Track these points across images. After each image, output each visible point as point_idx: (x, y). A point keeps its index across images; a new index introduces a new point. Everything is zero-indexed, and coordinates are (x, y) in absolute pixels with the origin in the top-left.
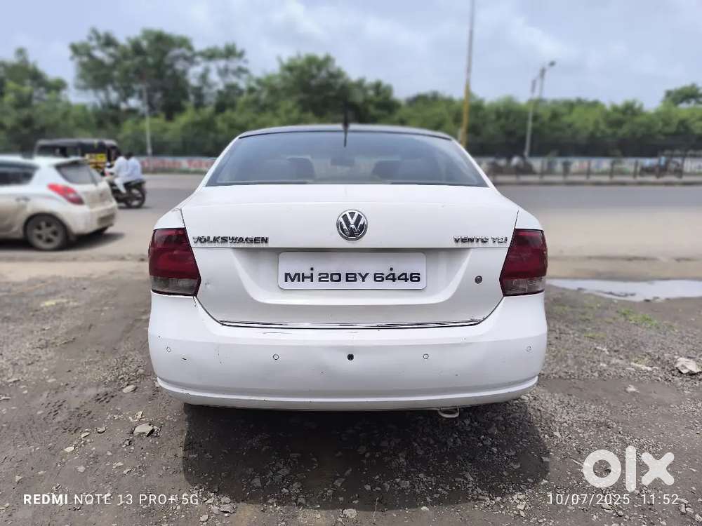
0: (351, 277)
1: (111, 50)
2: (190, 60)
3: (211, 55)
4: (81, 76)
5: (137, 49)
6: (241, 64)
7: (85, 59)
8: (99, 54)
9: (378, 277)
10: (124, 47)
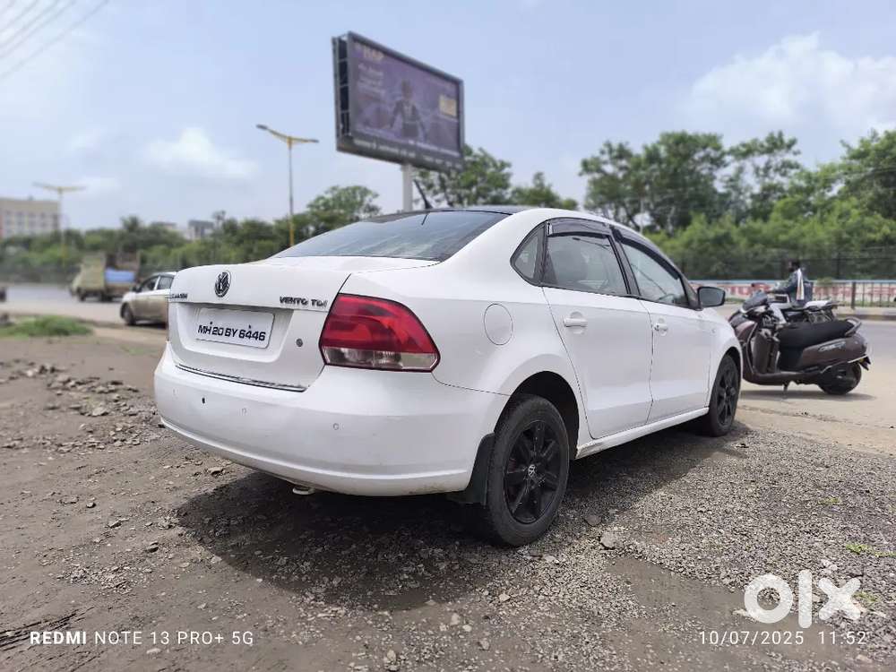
0: (229, 332)
1: (624, 163)
2: (717, 162)
3: (747, 151)
4: (592, 195)
5: (652, 157)
6: (789, 157)
7: (597, 176)
8: (609, 169)
9: (243, 334)
10: (638, 156)
